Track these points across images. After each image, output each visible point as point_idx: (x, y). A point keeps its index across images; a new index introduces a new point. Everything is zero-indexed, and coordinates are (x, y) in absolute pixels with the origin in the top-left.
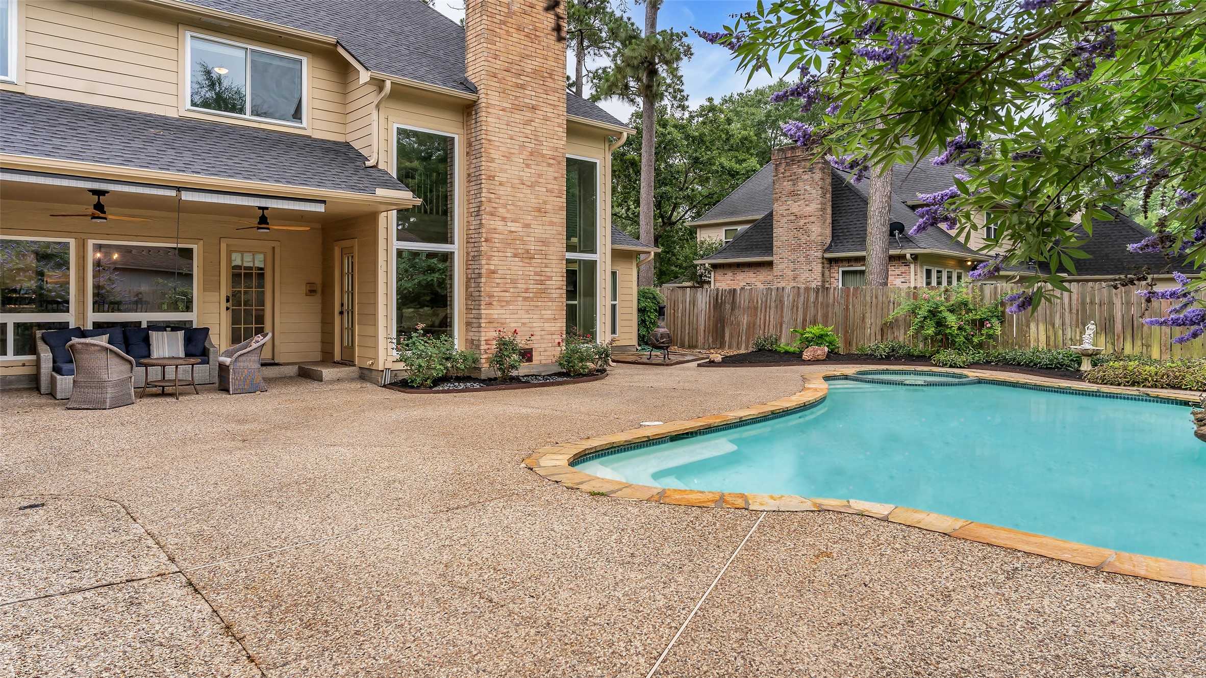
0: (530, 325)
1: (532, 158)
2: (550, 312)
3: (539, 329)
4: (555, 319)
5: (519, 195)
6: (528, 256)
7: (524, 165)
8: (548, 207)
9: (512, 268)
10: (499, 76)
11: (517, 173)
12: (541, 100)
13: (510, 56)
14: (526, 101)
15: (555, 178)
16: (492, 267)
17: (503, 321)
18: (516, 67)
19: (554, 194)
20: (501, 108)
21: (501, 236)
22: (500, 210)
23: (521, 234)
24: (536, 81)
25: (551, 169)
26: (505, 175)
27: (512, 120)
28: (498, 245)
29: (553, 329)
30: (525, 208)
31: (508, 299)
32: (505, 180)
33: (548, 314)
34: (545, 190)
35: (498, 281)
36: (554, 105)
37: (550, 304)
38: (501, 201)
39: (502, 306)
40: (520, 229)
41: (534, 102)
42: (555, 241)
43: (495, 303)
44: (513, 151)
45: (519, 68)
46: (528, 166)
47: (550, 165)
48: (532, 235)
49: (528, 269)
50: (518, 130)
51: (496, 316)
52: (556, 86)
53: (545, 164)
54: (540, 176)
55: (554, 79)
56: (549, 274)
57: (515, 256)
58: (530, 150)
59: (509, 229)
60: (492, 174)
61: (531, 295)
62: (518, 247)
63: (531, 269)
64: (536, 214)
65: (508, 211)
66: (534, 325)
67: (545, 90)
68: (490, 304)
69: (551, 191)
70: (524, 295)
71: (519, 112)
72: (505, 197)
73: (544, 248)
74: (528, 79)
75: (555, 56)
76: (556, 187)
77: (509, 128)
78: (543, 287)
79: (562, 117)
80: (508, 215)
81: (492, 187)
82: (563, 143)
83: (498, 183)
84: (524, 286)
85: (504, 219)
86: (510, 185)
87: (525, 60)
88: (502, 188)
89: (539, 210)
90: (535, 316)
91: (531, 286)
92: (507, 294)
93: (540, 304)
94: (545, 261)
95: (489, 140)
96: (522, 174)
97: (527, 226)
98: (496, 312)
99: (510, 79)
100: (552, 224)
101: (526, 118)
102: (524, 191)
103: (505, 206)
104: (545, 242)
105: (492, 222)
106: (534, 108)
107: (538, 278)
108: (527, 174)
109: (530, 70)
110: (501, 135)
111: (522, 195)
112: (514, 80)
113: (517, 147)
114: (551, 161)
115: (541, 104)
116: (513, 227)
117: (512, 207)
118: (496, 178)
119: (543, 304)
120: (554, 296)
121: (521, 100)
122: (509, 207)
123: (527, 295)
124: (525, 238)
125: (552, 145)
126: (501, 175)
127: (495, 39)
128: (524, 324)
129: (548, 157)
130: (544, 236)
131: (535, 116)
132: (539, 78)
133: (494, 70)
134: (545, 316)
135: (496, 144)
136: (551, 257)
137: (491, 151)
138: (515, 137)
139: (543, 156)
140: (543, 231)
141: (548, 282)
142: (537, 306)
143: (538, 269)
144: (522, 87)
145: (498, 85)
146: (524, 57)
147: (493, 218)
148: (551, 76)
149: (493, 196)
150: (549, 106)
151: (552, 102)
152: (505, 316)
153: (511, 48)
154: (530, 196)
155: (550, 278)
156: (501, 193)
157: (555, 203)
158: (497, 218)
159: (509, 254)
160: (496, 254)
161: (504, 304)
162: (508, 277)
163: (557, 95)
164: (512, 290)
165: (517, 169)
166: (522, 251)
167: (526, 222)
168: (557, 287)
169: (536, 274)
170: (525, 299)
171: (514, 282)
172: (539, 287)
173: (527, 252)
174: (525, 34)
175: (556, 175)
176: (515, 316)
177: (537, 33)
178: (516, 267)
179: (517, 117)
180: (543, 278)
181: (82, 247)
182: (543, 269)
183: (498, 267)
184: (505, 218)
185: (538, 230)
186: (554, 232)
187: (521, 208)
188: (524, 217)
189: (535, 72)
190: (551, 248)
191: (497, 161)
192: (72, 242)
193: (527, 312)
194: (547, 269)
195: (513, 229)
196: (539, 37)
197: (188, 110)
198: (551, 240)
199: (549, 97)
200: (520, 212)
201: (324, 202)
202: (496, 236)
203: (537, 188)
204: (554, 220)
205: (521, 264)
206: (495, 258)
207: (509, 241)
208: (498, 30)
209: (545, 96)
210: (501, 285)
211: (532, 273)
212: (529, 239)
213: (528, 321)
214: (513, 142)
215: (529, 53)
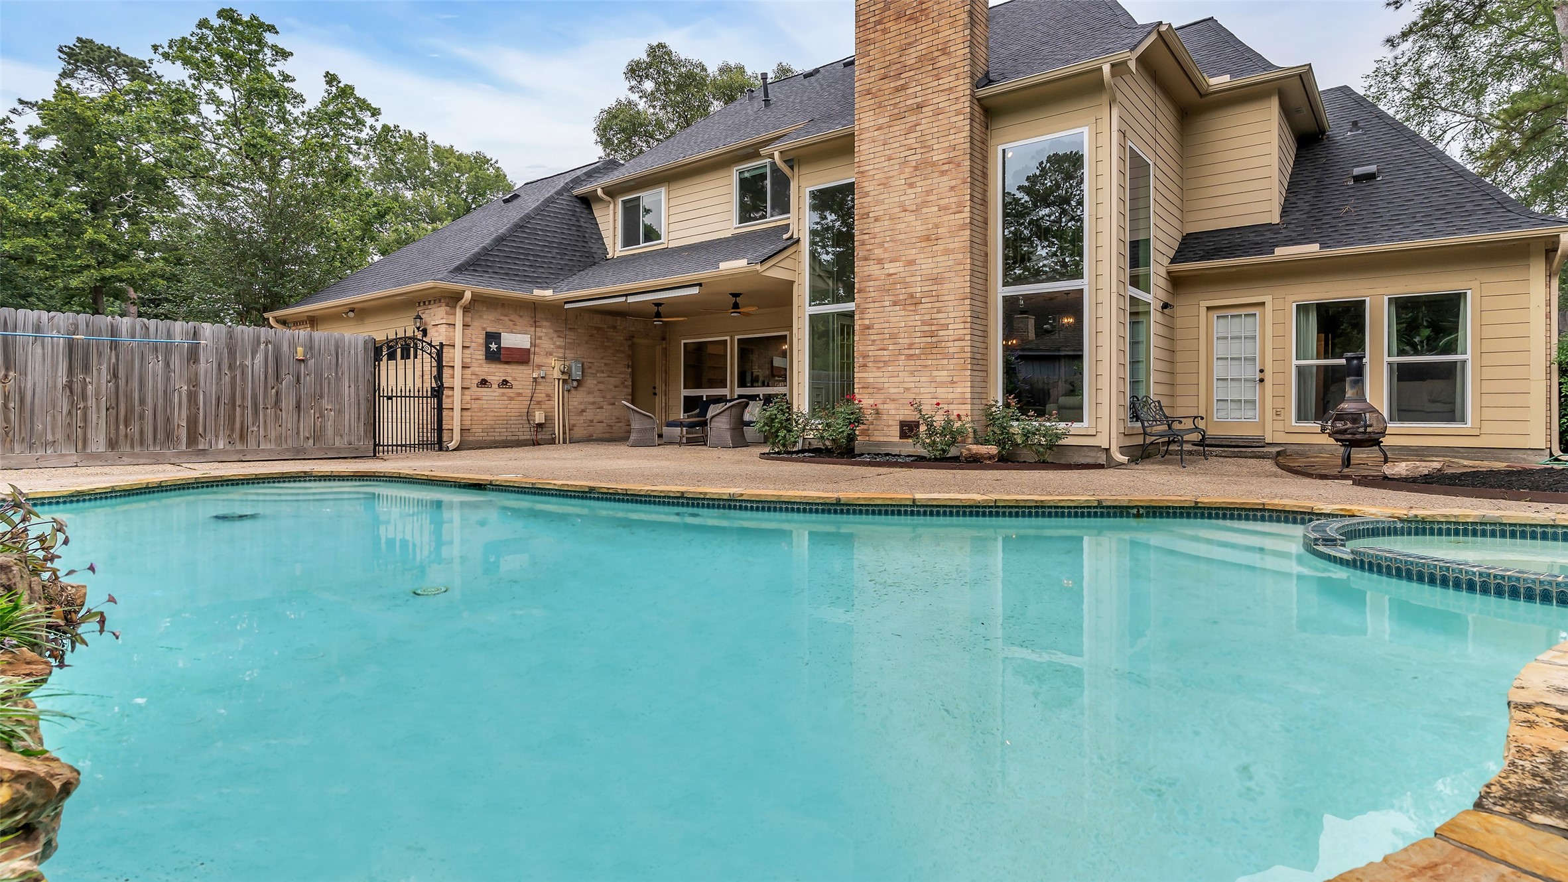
0: (916, 391)
1: (918, 173)
2: (945, 373)
3: (929, 396)
4: (952, 382)
5: (899, 226)
6: (913, 302)
7: (906, 187)
8: (940, 231)
9: (892, 319)
10: (874, 90)
11: (897, 199)
12: (930, 91)
13: (887, 58)
14: (908, 102)
15: (952, 188)
16: (867, 322)
17: (881, 386)
18: (894, 67)
19: (951, 211)
20: (876, 128)
21: (877, 283)
22: (876, 251)
23: (902, 275)
24: (923, 70)
25: (945, 178)
26: (883, 207)
27: (891, 135)
28: (873, 294)
29: (951, 396)
30: (907, 241)
31: (886, 359)
32: (881, 213)
33: (942, 375)
34: (936, 209)
35: (873, 337)
36: (951, 89)
37: (945, 362)
38: (877, 241)
39: (879, 368)
40: (901, 269)
41: (919, 100)
42: (953, 274)
43: (870, 364)
44: (891, 174)
45: (899, 65)
46: (911, 185)
47: (943, 173)
48: (918, 273)
49: (912, 318)
50: (898, 144)
51: (871, 380)
52: (953, 61)
53: (936, 175)
54: (929, 193)
55: (949, 53)
56: (943, 322)
57: (895, 304)
58: (914, 164)
59: (887, 272)
60: (866, 210)
61: (917, 352)
62: (898, 292)
63: (917, 317)
64: (923, 244)
65: (885, 251)
66: (922, 390)
67: (936, 75)
68: (865, 366)
69: (946, 208)
70: (907, 352)
71: (898, 122)
72: (882, 234)
73: (935, 287)
74: (912, 73)
75: (951, 20)
76: (952, 200)
77: (887, 147)
78: (934, 339)
79: (963, 99)
80: (886, 255)
81: (866, 226)
82: (964, 134)
83: (873, 220)
84: (907, 341)
85: (880, 261)
86: (888, 216)
87: (907, 52)
88: (877, 224)
89: (928, 239)
90: (923, 379)
91: (917, 340)
92: (885, 353)
93: (930, 362)
94: (937, 304)
95: (862, 172)
96: (902, 198)
97: (911, 263)
98: (871, 375)
99: (887, 86)
100: (947, 252)
101: (908, 126)
102: (906, 219)
103: (881, 245)
104: (936, 280)
105: (866, 268)
106: (920, 107)
107: (926, 328)
108: (910, 198)
109: (913, 61)
110: (877, 160)
111: (903, 225)
112: (892, 85)
113: (897, 167)
114: (946, 167)
115: (930, 97)
116: (891, 268)
117: (891, 244)
118: (871, 215)
119: (935, 362)
120: (951, 350)
121: (902, 104)
122: (886, 245)
123: (912, 352)
124: (908, 280)
125: (947, 144)
126: (876, 209)
127: (869, 48)
128: (908, 389)
129: (941, 163)
130: (935, 271)
131: (922, 116)
132: (927, 63)
133: (867, 87)
134: (938, 379)
135: (871, 173)
136: (946, 298)
137: (864, 184)
138: (893, 156)
139: (933, 164)
140: (932, 265)
141: (941, 333)
142: (926, 366)
143: (927, 317)
144: (904, 88)
145: (872, 101)
146: (903, 50)
147: (867, 263)
148: (944, 51)
149: (867, 237)
150: (943, 93)
151: (946, 86)
152: (882, 380)
153: (887, 47)
154: (914, 223)
155: (945, 327)
156: (877, 230)
157: (952, 223)
158: (872, 262)
159: (887, 303)
160: (871, 305)
161: (881, 364)
162: (886, 331)
163: (955, 71)
164: (891, 347)
165: (896, 194)
166: (905, 297)
167: (910, 258)
168: (956, 337)
169: (924, 323)
170: (909, 357)
171: (893, 337)
172: (929, 340)
173: (912, 296)
174: (907, 17)
175: (953, 183)
176: (896, 380)
177: (924, 6)
178: (898, 318)
179: (898, 128)
180: (934, 328)
181: (732, 341)
182: (934, 316)
183: (874, 321)
184: (882, 259)
185: (926, 265)
186: (951, 263)
187: (902, 242)
188: (907, 252)
189: (920, 59)
190: (946, 286)
191: (871, 194)
192: (728, 338)
193: (912, 373)
194: (940, 316)
195: (891, 271)
196: (926, 9)
197: (735, 228)
198: (947, 275)
199: (941, 82)
200: (901, 247)
201: (700, 285)
202: (871, 283)
203: (924, 210)
204: (951, 246)
205: (903, 313)
206: (871, 311)
207: (887, 287)
208: (872, 36)
209: (936, 83)
210: (877, 342)
211: (919, 323)
212: (913, 279)
213: (912, 385)
214: (892, 162)
215: (913, 39)
